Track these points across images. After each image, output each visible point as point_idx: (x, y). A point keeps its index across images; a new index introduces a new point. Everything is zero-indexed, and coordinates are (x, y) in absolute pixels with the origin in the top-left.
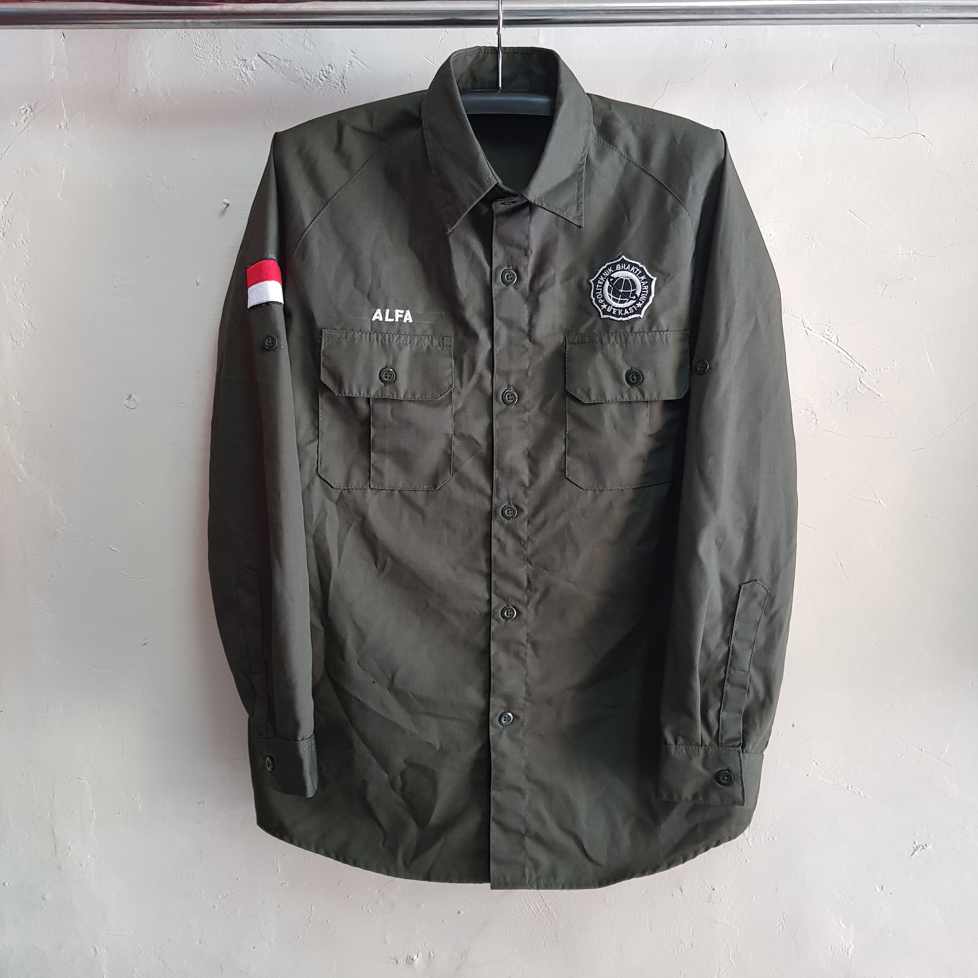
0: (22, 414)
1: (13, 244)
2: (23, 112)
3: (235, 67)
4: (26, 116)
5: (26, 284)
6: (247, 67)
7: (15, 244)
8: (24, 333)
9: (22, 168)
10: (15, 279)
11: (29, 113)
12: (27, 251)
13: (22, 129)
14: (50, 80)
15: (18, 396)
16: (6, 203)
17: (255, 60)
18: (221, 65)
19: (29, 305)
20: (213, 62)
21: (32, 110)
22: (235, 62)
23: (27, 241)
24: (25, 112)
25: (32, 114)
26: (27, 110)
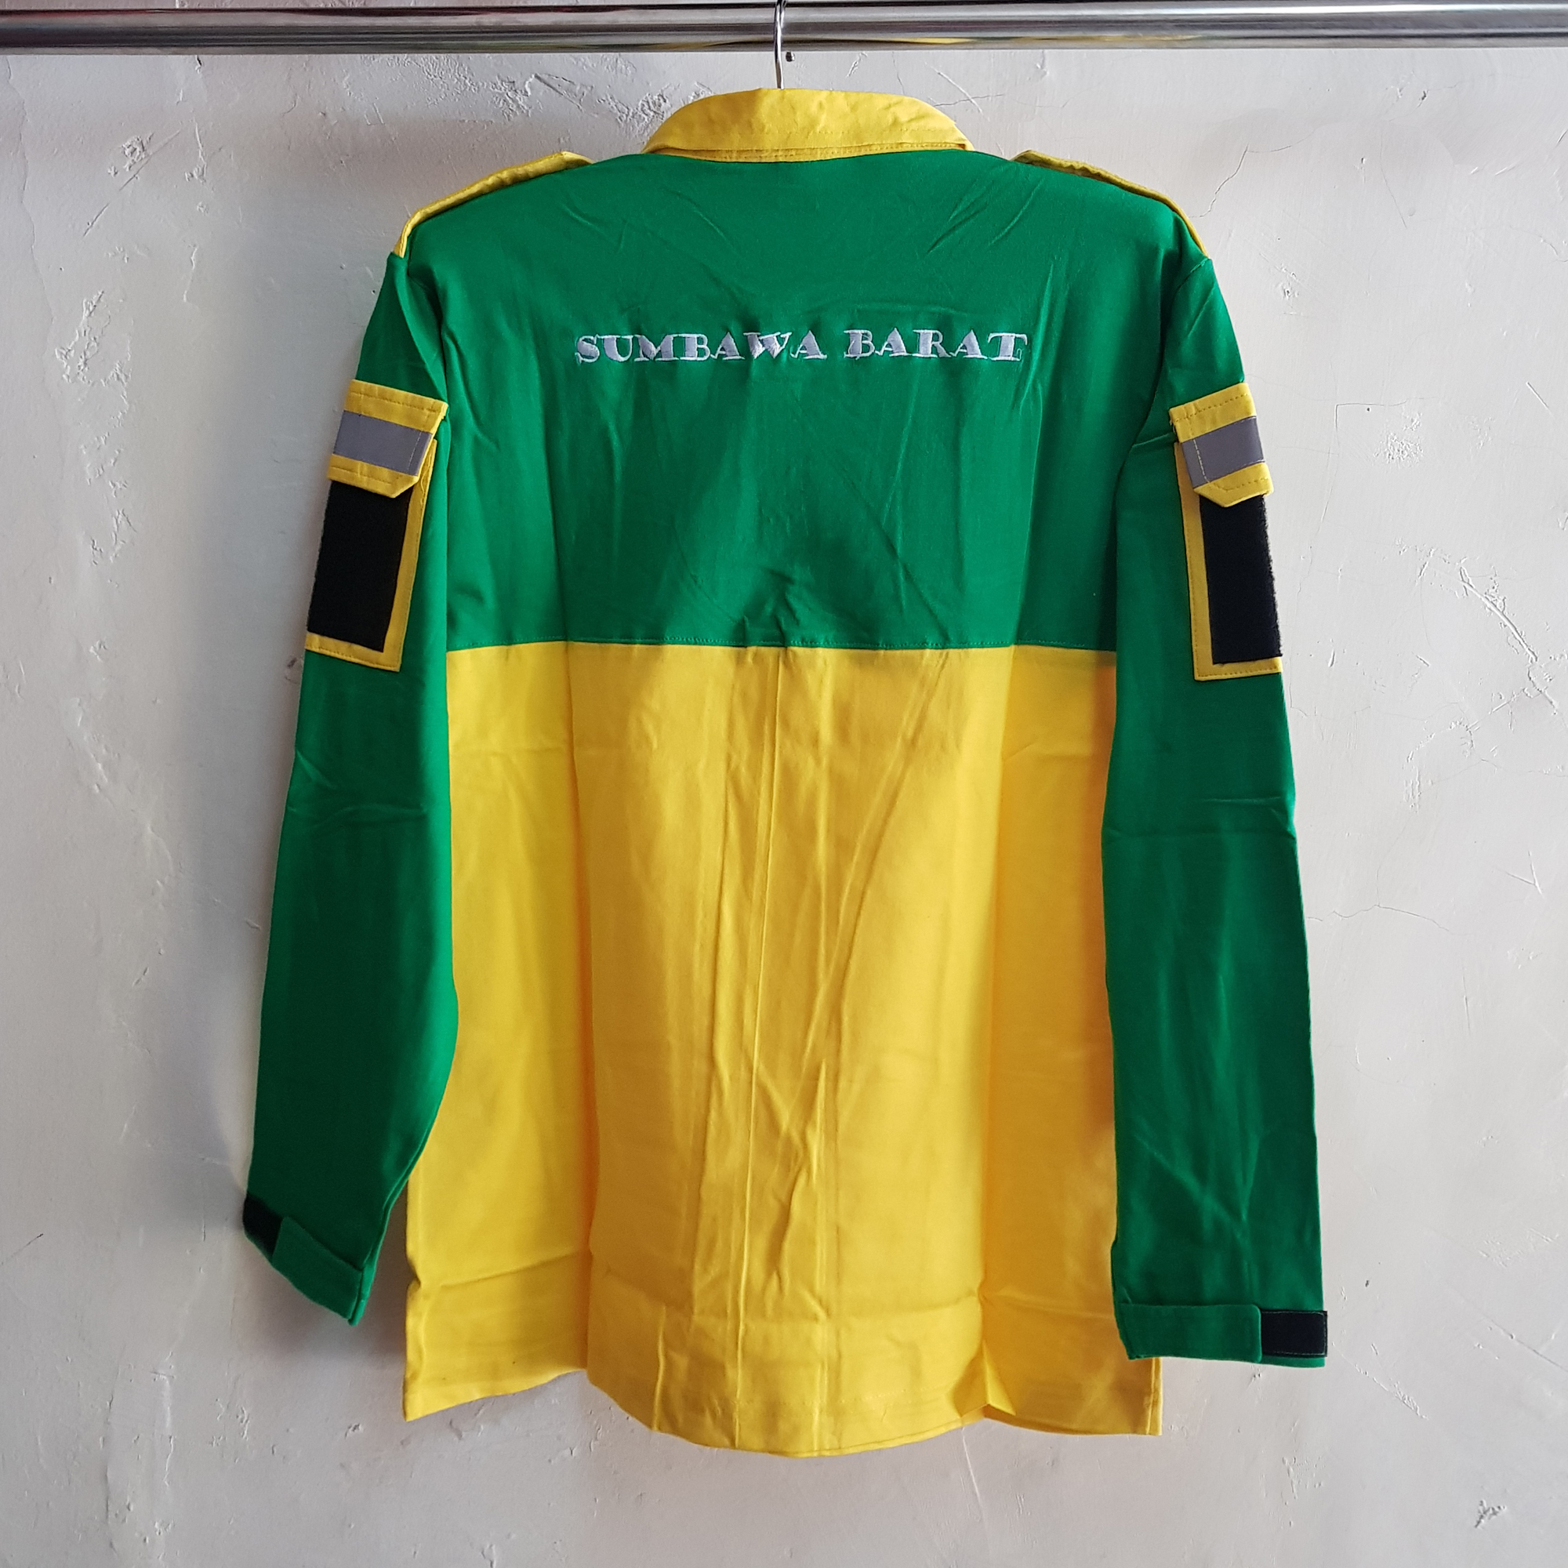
0: (104, 679)
1: (102, 381)
2: (127, 151)
3: (496, 90)
5: (122, 450)
6: (516, 91)
7: (105, 381)
8: (114, 536)
9: (122, 250)
10: (103, 440)
11: (138, 154)
12: (125, 394)
13: (125, 182)
14: (175, 102)
15: (100, 647)
16: (91, 308)
17: (531, 82)
18: (472, 87)
19: (125, 487)
20: (457, 83)
21: (144, 150)
22: (496, 83)
23: (127, 377)
24: (132, 153)
25: (143, 156)
26: (135, 149)
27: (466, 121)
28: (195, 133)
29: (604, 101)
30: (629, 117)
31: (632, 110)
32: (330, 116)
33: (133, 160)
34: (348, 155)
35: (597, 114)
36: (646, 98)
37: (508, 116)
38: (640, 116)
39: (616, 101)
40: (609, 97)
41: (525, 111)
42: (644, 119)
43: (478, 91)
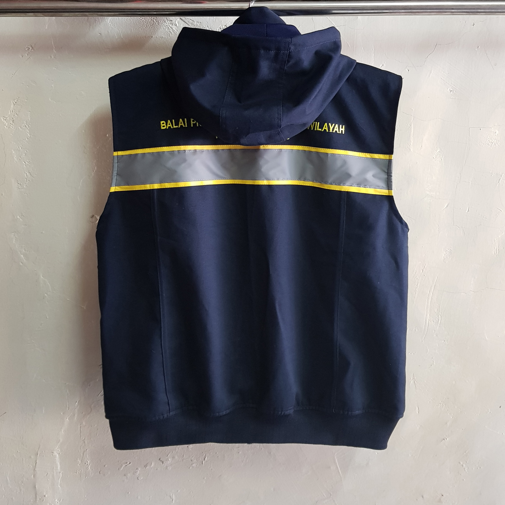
3: (165, 24)
6: (172, 24)
11: (30, 50)
17: (178, 21)
18: (156, 23)
20: (151, 21)
21: (32, 48)
22: (165, 21)
25: (33, 50)
26: (29, 48)
28: (52, 43)
33: (29, 52)
43: (159, 24)
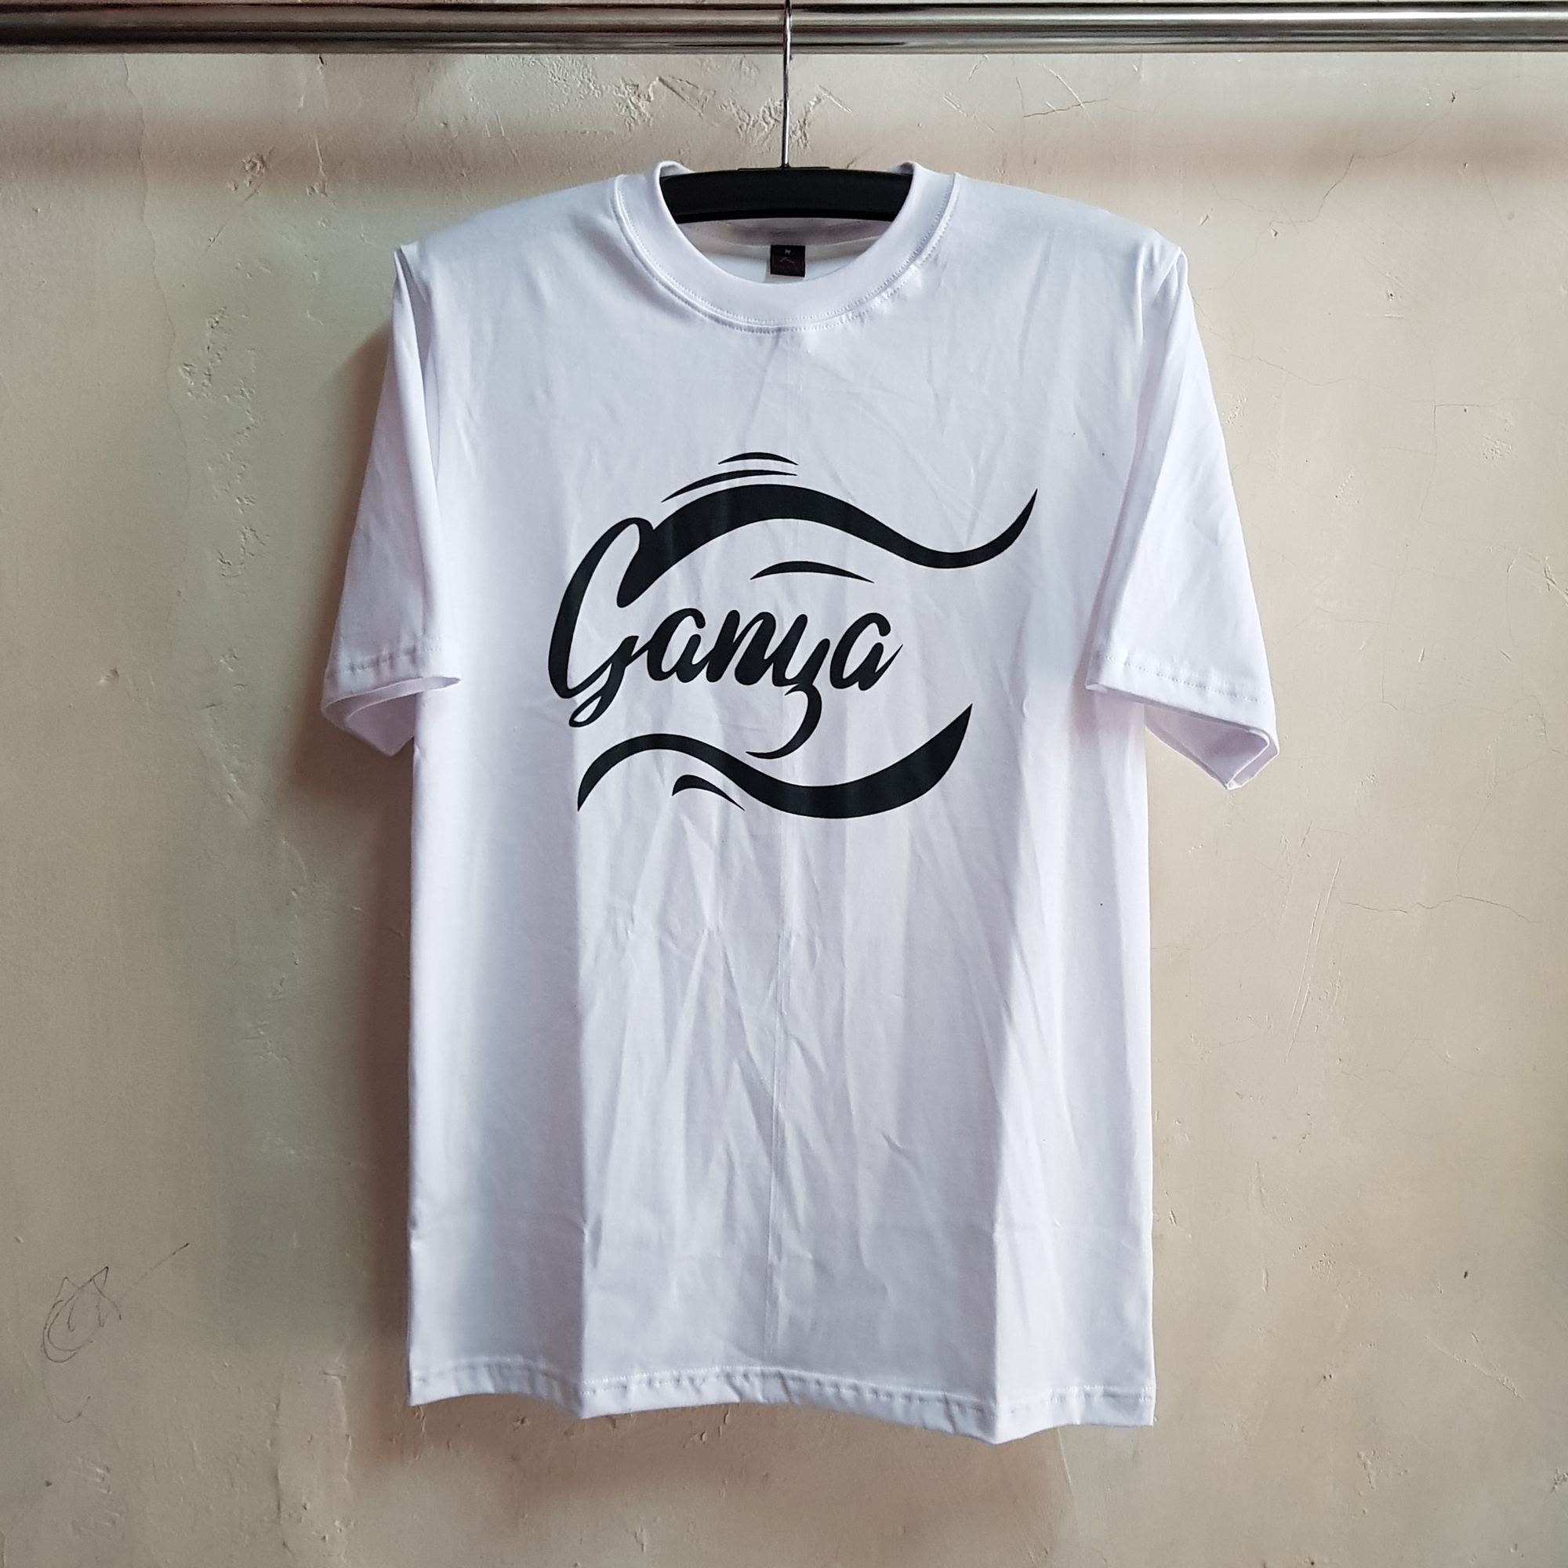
0: (235, 688)
1: (227, 397)
2: (248, 167)
4: (252, 173)
5: (247, 465)
7: (229, 396)
8: (242, 550)
9: (243, 265)
10: (228, 455)
12: (249, 408)
13: (245, 197)
14: (296, 111)
15: (230, 657)
16: (215, 325)
19: (251, 501)
23: (250, 392)
24: (252, 168)
27: (588, 133)
29: (725, 106)
30: (750, 127)
31: (753, 118)
32: (451, 125)
34: (469, 169)
35: (719, 122)
36: (768, 103)
37: (630, 125)
38: (760, 124)
39: (738, 107)
40: (731, 104)
41: (646, 120)
42: (764, 127)
